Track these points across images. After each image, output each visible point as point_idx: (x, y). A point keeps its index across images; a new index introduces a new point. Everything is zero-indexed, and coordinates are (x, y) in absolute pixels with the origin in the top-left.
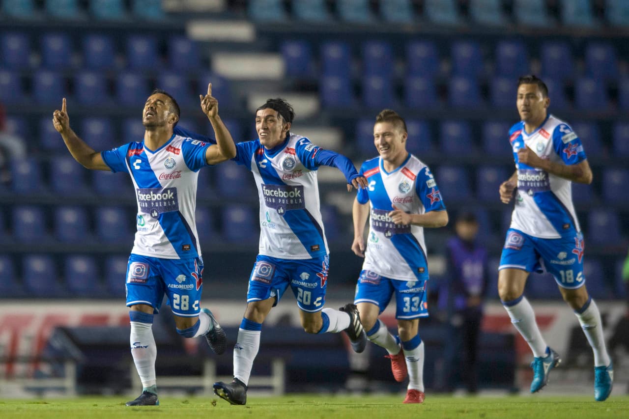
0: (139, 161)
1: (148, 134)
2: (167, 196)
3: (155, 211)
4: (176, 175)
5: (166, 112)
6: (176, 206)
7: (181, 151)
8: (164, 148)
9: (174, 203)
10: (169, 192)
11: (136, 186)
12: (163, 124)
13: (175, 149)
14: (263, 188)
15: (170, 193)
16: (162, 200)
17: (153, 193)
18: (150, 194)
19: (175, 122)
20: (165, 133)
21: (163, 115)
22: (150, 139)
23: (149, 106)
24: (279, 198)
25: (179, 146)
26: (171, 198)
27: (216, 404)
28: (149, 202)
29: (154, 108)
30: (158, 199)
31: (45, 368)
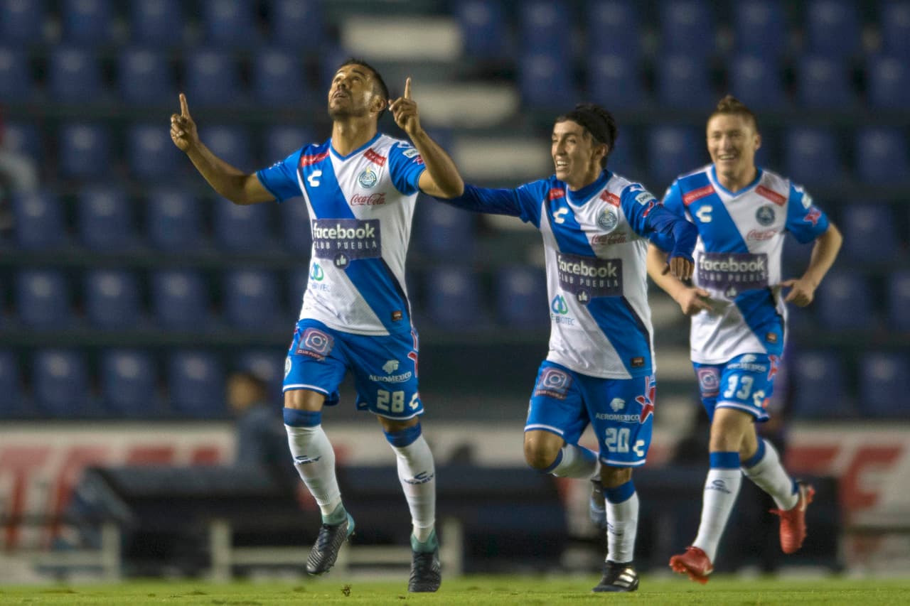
0: (318, 173)
1: (338, 129)
2: (364, 232)
3: (342, 257)
4: (379, 199)
5: (368, 95)
6: (378, 249)
7: (387, 161)
8: (360, 153)
9: (374, 244)
10: (367, 226)
11: (312, 215)
12: (361, 113)
13: (378, 156)
14: (557, 258)
15: (370, 229)
16: (356, 239)
17: (342, 227)
18: (336, 228)
19: (381, 109)
20: (363, 128)
21: (362, 99)
22: (340, 136)
23: (339, 83)
24: (580, 276)
25: (385, 152)
26: (370, 236)
27: (349, 593)
28: (334, 242)
29: (347, 86)
30: (349, 237)
31: (70, 535)
